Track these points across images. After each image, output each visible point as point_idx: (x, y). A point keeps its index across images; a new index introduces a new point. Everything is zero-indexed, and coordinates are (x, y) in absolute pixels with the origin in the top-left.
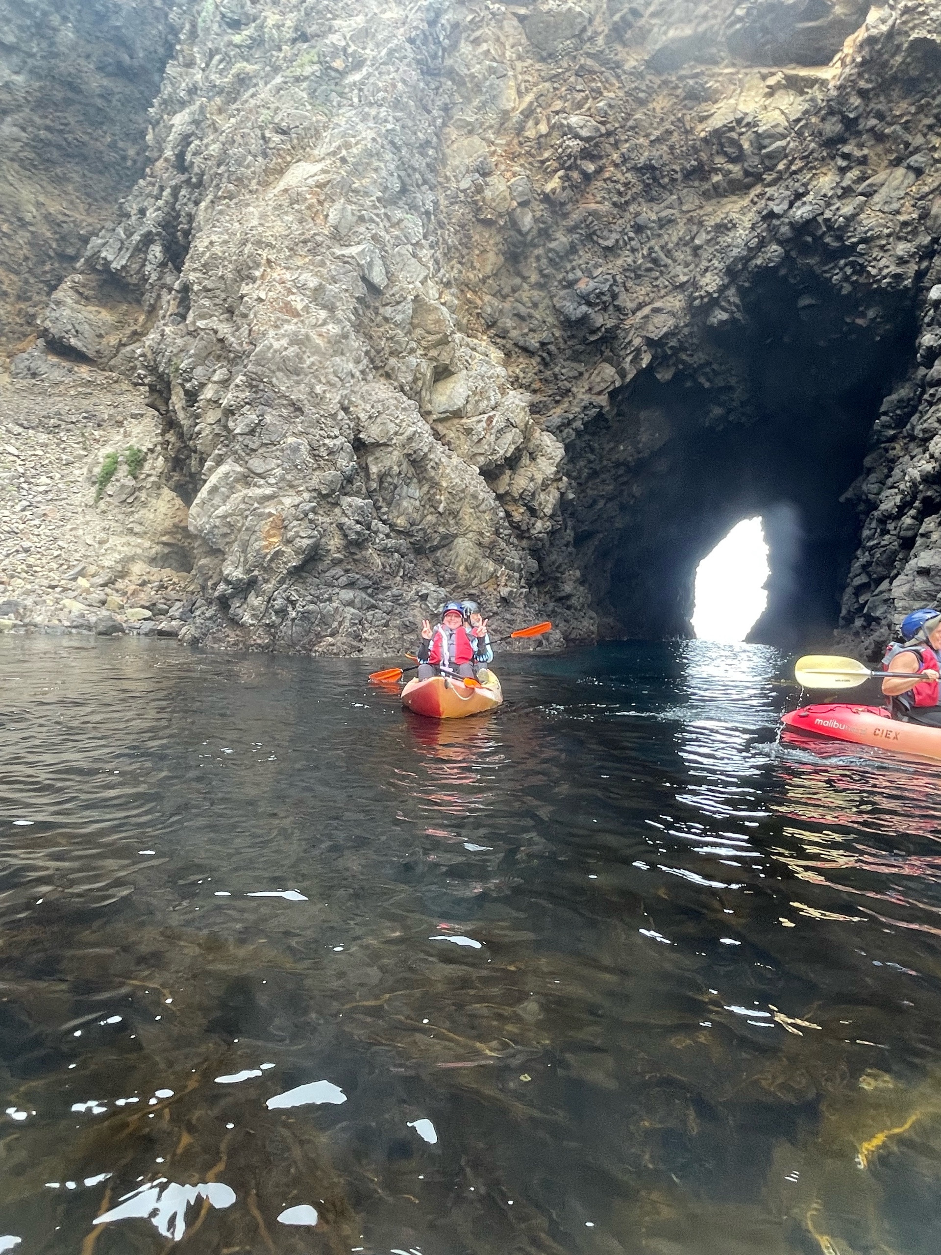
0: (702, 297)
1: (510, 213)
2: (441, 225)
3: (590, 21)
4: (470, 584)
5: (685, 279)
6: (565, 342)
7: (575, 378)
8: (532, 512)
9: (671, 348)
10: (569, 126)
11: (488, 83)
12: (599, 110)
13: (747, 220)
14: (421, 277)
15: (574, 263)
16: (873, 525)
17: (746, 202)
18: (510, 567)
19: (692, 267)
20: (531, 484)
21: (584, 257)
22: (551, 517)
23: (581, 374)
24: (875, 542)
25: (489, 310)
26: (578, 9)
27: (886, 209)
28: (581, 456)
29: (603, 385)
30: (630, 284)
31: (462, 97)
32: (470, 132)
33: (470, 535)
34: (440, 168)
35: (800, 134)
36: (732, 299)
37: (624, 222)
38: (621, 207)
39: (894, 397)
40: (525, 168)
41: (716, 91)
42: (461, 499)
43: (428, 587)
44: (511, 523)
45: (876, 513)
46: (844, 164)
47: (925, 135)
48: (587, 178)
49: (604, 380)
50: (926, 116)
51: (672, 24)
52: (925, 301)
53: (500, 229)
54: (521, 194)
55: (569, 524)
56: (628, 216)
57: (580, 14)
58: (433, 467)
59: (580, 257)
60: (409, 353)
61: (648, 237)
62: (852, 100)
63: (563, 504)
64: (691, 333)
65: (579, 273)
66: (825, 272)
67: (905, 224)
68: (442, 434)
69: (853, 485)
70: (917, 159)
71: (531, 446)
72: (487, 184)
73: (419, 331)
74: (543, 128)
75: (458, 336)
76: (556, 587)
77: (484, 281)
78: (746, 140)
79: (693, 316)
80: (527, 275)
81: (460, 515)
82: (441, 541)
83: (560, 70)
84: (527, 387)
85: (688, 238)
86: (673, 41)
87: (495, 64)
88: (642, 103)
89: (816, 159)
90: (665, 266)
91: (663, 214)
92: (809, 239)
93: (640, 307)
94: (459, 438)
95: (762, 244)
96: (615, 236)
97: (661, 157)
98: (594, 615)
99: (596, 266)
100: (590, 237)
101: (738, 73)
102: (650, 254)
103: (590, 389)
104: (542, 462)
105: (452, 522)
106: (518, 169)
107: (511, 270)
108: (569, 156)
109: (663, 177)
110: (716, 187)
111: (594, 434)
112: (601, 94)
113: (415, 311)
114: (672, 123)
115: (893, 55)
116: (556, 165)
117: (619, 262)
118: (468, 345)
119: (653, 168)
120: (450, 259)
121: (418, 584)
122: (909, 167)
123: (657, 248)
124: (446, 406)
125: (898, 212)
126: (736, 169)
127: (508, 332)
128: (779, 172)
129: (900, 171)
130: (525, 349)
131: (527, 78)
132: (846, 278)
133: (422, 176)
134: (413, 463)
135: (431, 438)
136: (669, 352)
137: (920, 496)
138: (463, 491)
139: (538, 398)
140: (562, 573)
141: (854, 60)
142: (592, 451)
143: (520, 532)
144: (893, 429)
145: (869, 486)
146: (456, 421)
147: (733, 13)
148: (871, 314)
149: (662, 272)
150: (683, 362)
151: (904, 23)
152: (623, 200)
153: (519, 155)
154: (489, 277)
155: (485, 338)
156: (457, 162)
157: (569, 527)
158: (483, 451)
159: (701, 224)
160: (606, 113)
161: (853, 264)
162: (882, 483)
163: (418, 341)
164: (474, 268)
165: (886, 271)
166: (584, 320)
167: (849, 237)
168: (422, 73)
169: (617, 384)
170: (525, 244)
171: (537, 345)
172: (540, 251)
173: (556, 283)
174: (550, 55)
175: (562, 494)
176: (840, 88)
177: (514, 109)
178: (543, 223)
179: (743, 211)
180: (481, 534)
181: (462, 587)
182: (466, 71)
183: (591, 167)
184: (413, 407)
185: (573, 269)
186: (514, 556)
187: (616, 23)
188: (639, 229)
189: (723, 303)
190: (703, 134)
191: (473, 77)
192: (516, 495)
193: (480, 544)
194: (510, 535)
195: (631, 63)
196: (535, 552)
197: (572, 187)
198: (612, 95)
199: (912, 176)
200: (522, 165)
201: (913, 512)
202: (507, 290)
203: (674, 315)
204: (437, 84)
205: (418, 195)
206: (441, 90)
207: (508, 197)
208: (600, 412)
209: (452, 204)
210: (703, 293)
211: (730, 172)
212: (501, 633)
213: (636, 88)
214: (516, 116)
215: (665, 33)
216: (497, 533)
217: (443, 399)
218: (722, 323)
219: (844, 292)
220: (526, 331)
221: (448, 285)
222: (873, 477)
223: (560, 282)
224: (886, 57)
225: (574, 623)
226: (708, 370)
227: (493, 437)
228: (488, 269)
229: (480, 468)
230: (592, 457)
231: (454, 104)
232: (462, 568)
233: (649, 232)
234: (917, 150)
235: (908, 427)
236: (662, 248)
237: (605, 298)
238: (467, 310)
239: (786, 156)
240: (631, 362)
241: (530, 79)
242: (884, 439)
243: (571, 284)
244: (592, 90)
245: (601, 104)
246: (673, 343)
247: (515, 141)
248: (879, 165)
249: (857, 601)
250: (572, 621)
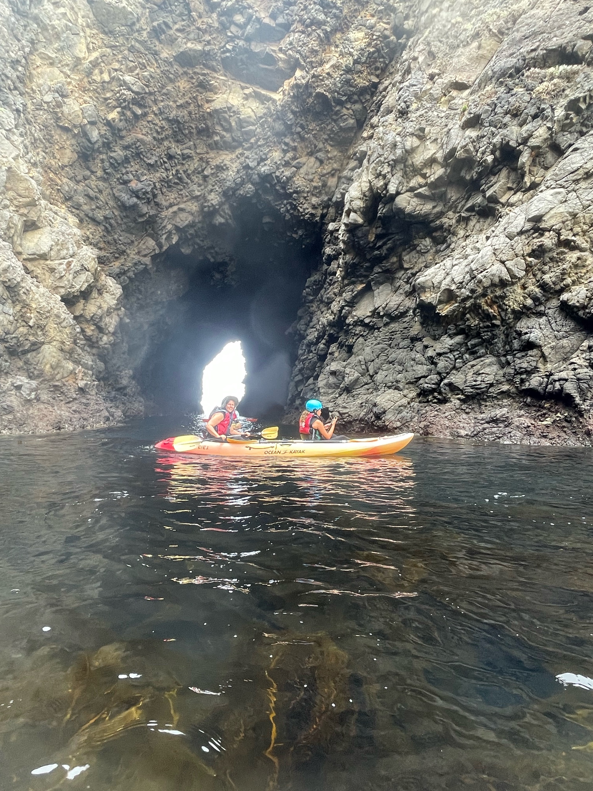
0: (209, 207)
1: (82, 127)
2: (29, 122)
3: (138, 20)
4: (55, 378)
5: (199, 194)
6: (122, 219)
7: (128, 244)
8: (100, 329)
9: (191, 234)
10: (124, 80)
11: (65, 35)
12: (144, 77)
13: (235, 166)
14: (13, 155)
15: (128, 169)
16: (304, 348)
17: (234, 156)
18: (85, 366)
19: (203, 187)
20: (100, 311)
21: (134, 167)
22: (114, 334)
23: (133, 242)
24: (305, 357)
25: (67, 188)
26: (130, 9)
27: (306, 178)
28: (133, 295)
29: (147, 251)
30: (164, 190)
31: (45, 38)
32: (52, 64)
33: (54, 343)
34: (27, 81)
35: (262, 125)
36: (227, 211)
37: (160, 151)
38: (160, 141)
39: (312, 279)
40: (93, 100)
41: (216, 87)
42: (47, 317)
43: (22, 379)
44: (85, 336)
45: (305, 341)
46: (286, 148)
47: (324, 143)
48: (136, 116)
49: (148, 248)
50: (324, 133)
51: (189, 40)
52: (326, 230)
53: (75, 136)
54: (90, 116)
55: (126, 339)
56: (163, 148)
57: (131, 13)
58: (24, 293)
59: (132, 166)
60: (4, 208)
61: (175, 163)
62: (289, 115)
63: (121, 325)
64: (202, 227)
65: (131, 177)
66: (277, 205)
67: (315, 188)
68: (30, 270)
69: (292, 325)
70: (320, 155)
71: (99, 285)
72: (65, 103)
73: (11, 194)
74: (106, 77)
75: (43, 202)
76: (116, 381)
77: (63, 167)
78: (234, 120)
79: (204, 217)
80: (94, 170)
81: (46, 328)
82: (31, 346)
83: (118, 44)
84: (95, 245)
85: (200, 169)
86: (190, 50)
87: (71, 25)
88: (171, 81)
89: (271, 142)
90: (187, 183)
91: (185, 151)
92: (269, 185)
93: (171, 205)
94: (44, 274)
95: (243, 183)
96: (154, 158)
97: (184, 117)
98: (142, 400)
99: (143, 174)
100: (138, 155)
101: (228, 81)
102: (177, 174)
103: (139, 253)
104: (107, 296)
105: (40, 333)
106: (88, 99)
107: (82, 164)
108: (125, 100)
109: (185, 129)
110: (216, 143)
111: (141, 282)
112: (146, 67)
113: (8, 178)
114: (190, 98)
115: (308, 97)
116: (115, 103)
117: (158, 175)
118: (51, 210)
119: (178, 122)
120: (36, 148)
121: (13, 377)
122: (316, 158)
123: (181, 172)
124: (34, 250)
125: (312, 181)
126: (227, 136)
127: (81, 206)
128: (251, 143)
129: (312, 159)
130: (93, 220)
131: (94, 41)
132: (288, 211)
133: (14, 83)
134: (8, 288)
135: (23, 272)
136: (189, 237)
137: (327, 333)
138: (48, 312)
139: (103, 253)
140: (121, 372)
141: (289, 94)
142: (140, 292)
143: (91, 342)
144: (312, 296)
145: (301, 326)
146: (42, 262)
147: (225, 46)
148: (300, 232)
149: (184, 187)
150: (198, 244)
151: (313, 82)
152: (160, 137)
153: (89, 90)
154: (66, 166)
155: (64, 207)
156: (41, 81)
157: (125, 341)
158: (63, 285)
159: (208, 163)
160: (149, 80)
161: (291, 204)
162: (307, 325)
163: (11, 200)
164: (55, 158)
165: (307, 211)
166: (134, 207)
167: (289, 189)
168: (13, 11)
169: (157, 252)
170: (93, 150)
171: (102, 218)
172: (104, 157)
173: (115, 180)
174: (111, 32)
175: (121, 319)
176: (282, 106)
177: (84, 58)
178: (106, 139)
179: (232, 159)
180: (63, 343)
181: (48, 381)
182: (48, 21)
183: (139, 112)
184: (7, 247)
185: (127, 173)
186: (88, 360)
187: (154, 27)
188: (170, 157)
189: (222, 213)
190: (208, 110)
191: (54, 28)
192: (88, 318)
193: (62, 350)
194: (84, 345)
195: (164, 55)
196: (102, 357)
197: (126, 120)
198: (152, 70)
199: (318, 163)
200: (90, 97)
201: (324, 341)
202: (79, 178)
203: (192, 214)
204: (26, 23)
205: (10, 96)
206: (28, 28)
207: (81, 116)
208: (145, 268)
209: (37, 109)
210: (209, 204)
211: (225, 137)
212: (79, 413)
213: (168, 71)
214: (86, 64)
215: (186, 44)
216: (75, 343)
217: (32, 245)
218: (221, 224)
219: (287, 218)
220: (94, 207)
221: (35, 165)
222: (302, 322)
223: (118, 179)
224: (305, 97)
225: (129, 405)
226: (212, 251)
227: (71, 277)
228: (66, 161)
229: (62, 297)
230: (140, 297)
231: (39, 41)
232: (48, 366)
233: (176, 161)
234: (320, 150)
235: (319, 295)
236: (185, 172)
237: (148, 196)
238: (50, 185)
239: (255, 136)
240: (166, 239)
241: (96, 42)
242: (308, 301)
243: (126, 183)
244: (139, 63)
245: (146, 73)
246: (192, 231)
247: (86, 80)
248: (302, 153)
249: (297, 390)
250: (127, 404)
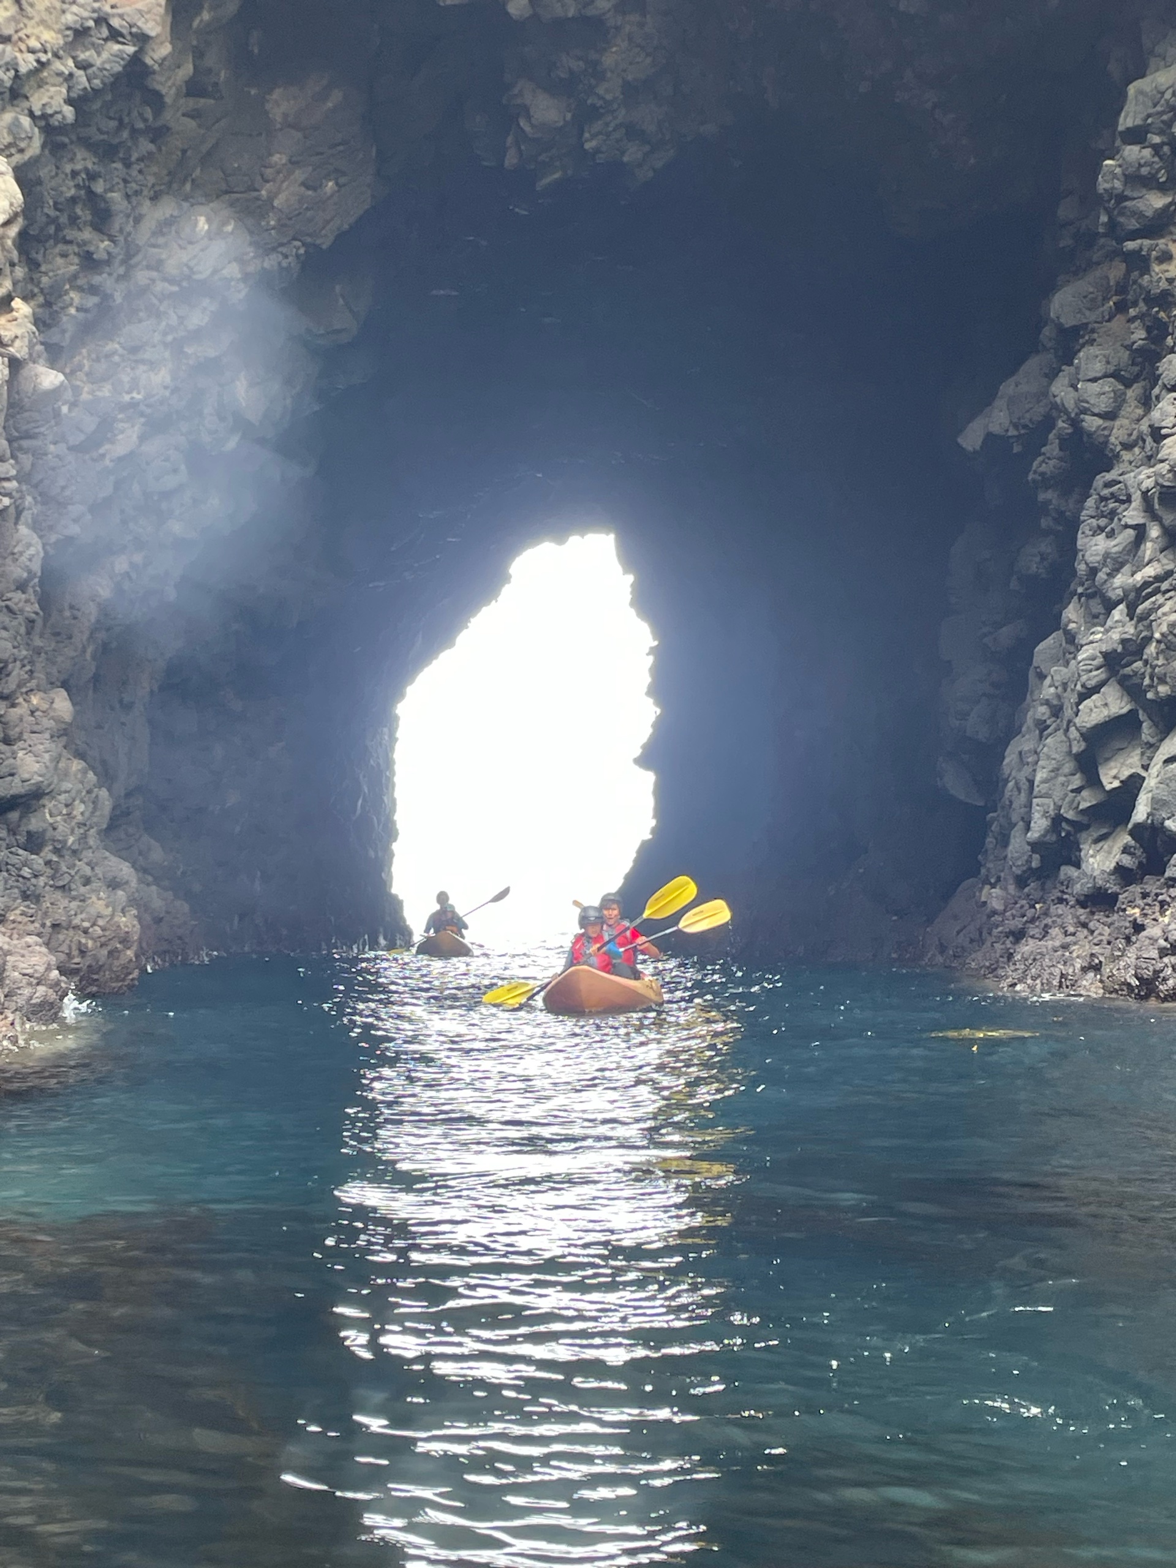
16: (1133, 514)
24: (1150, 571)
69: (1008, 388)
98: (125, 870)
111: (107, 152)
144: (1162, 188)
145: (1084, 388)
157: (27, 515)
208: (136, 60)
222: (1091, 359)
225: (60, 907)
242: (1133, 224)
249: (1093, 781)
250: (50, 897)
